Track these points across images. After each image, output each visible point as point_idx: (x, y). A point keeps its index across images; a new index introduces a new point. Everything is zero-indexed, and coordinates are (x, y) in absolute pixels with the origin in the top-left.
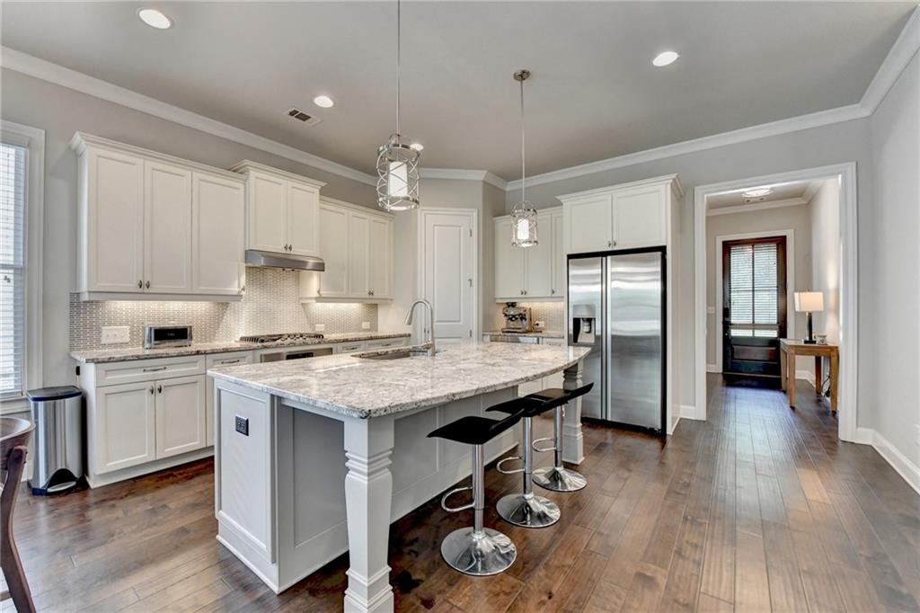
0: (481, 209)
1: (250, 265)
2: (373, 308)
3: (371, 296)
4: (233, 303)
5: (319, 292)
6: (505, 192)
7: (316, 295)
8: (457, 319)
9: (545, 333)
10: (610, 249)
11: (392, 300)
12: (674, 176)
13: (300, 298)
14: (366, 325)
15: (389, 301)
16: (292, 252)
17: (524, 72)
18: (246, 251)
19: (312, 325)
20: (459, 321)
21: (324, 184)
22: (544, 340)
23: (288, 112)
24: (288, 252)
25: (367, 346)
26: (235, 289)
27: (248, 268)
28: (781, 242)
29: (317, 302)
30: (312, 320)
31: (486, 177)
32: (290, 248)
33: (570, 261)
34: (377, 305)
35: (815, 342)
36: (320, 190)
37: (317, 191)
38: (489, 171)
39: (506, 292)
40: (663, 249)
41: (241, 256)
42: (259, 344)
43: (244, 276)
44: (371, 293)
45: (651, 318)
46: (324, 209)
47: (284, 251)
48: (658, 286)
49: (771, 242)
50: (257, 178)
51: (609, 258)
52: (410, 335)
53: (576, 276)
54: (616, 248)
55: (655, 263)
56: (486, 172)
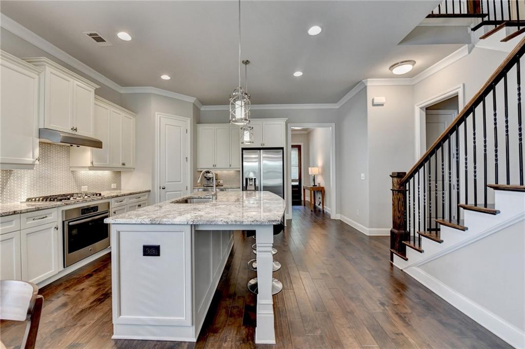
0: (192, 118)
1: (43, 140)
2: (118, 173)
3: (124, 166)
4: (16, 171)
5: (92, 163)
6: (200, 110)
7: (90, 165)
8: (179, 180)
9: (225, 186)
10: (262, 147)
11: (134, 169)
12: (287, 119)
13: (71, 167)
14: (114, 186)
15: (133, 170)
16: (76, 133)
17: (247, 61)
18: (39, 129)
19: (79, 186)
20: (180, 181)
21: (98, 87)
22: (229, 189)
23: (89, 33)
24: (74, 132)
25: (128, 199)
26: (29, 159)
27: (41, 143)
28: (299, 147)
29: (90, 170)
30: (79, 183)
31: (195, 102)
32: (76, 130)
33: (244, 151)
34: (120, 172)
35: (316, 186)
36: (95, 90)
37: (93, 91)
38: (198, 99)
39: (204, 165)
40: (282, 148)
41: (36, 133)
42: (59, 203)
43: (38, 148)
44: (123, 164)
45: (277, 178)
46: (96, 104)
47: (71, 132)
48: (281, 163)
49: (297, 147)
50: (51, 73)
51: (262, 151)
52: (150, 191)
53: (246, 158)
54: (264, 147)
55: (280, 153)
56: (195, 98)
